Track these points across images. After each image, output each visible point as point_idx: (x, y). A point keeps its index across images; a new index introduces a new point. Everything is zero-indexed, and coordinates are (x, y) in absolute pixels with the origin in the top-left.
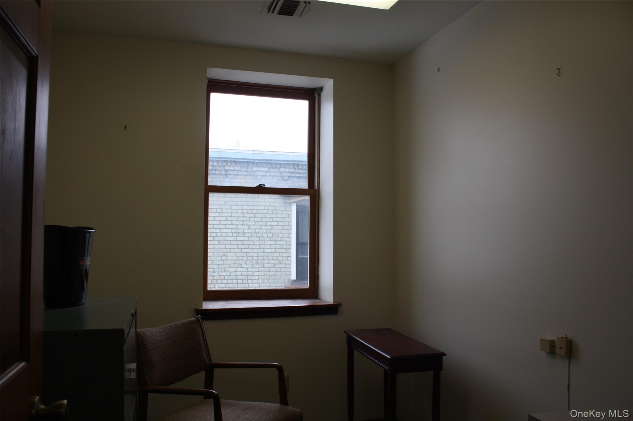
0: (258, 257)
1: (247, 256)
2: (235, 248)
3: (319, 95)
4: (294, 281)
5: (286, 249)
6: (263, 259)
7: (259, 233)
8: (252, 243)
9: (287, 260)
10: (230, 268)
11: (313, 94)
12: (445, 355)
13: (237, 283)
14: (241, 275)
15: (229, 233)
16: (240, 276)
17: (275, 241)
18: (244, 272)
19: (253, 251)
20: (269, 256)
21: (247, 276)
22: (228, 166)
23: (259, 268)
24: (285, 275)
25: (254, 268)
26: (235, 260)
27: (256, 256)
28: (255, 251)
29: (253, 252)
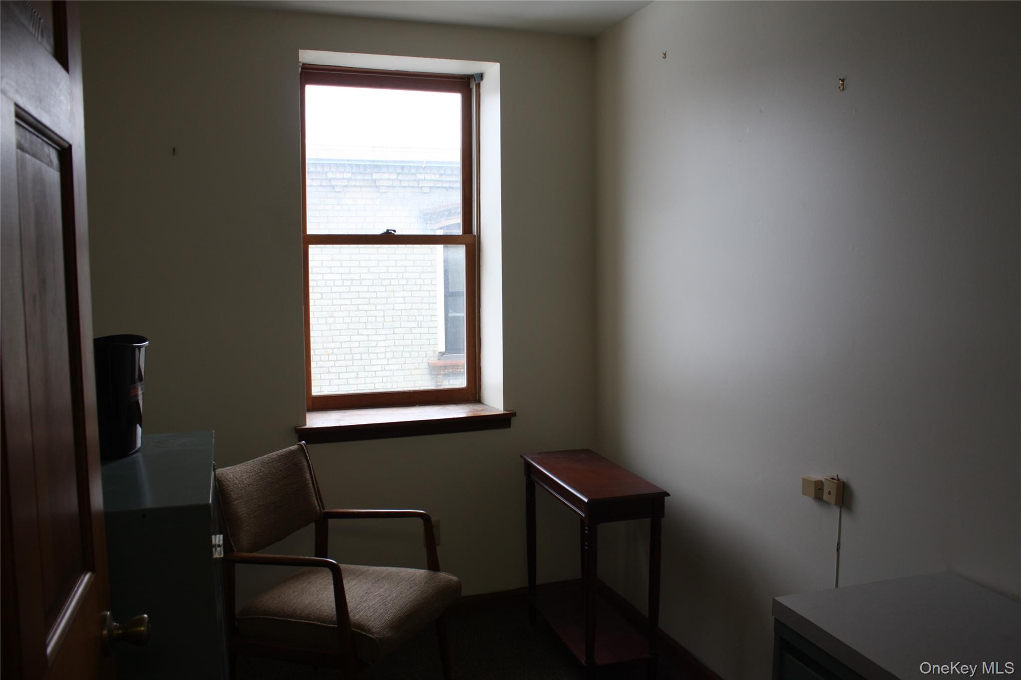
0: (384, 317)
1: (368, 317)
2: (347, 304)
3: (478, 86)
4: (442, 354)
5: (429, 303)
6: (393, 321)
7: (385, 279)
8: (374, 295)
9: (431, 321)
10: (340, 335)
11: (469, 84)
12: (668, 495)
13: (353, 360)
14: (359, 347)
15: (338, 280)
16: (357, 347)
17: (412, 291)
18: (363, 341)
19: (376, 308)
20: (402, 315)
21: (368, 347)
22: (332, 172)
23: (386, 335)
24: (428, 345)
25: (379, 335)
26: (348, 323)
27: (382, 316)
28: (379, 307)
29: (376, 310)
